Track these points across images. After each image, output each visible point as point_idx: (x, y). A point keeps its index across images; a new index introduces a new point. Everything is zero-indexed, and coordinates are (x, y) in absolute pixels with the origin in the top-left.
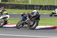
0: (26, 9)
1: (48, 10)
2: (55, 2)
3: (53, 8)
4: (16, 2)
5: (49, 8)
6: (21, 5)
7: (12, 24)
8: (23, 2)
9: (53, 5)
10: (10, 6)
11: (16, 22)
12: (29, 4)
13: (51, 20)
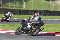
0: (20, 14)
1: (43, 15)
2: (51, 7)
3: (48, 13)
4: (9, 7)
5: (44, 13)
6: (15, 10)
7: (5, 30)
8: (17, 7)
9: (49, 10)
10: (3, 11)
11: (9, 28)
12: (23, 9)
13: (46, 26)
